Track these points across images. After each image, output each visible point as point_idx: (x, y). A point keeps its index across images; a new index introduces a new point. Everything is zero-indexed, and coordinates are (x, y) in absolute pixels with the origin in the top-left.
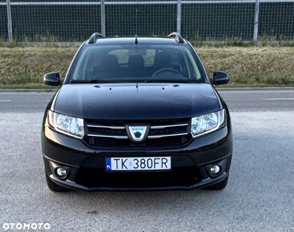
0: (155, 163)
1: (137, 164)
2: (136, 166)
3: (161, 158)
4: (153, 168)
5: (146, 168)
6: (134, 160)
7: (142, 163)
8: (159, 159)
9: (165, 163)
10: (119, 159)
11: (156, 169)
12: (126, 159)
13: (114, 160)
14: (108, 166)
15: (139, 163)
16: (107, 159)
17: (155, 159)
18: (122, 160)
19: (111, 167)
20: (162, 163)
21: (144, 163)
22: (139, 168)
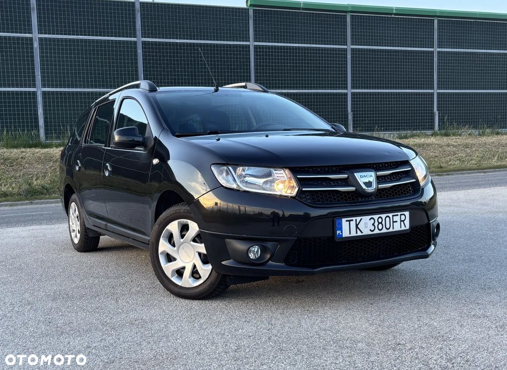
0: (393, 222)
1: (373, 225)
2: (372, 228)
3: (399, 214)
4: (391, 230)
5: (384, 230)
6: (370, 220)
7: (379, 223)
8: (398, 215)
9: (403, 221)
10: (352, 220)
11: (394, 230)
12: (361, 219)
13: (347, 221)
14: (338, 232)
15: (376, 224)
16: (337, 222)
17: (393, 216)
18: (356, 220)
19: (342, 232)
20: (401, 221)
21: (381, 223)
22: (377, 231)
